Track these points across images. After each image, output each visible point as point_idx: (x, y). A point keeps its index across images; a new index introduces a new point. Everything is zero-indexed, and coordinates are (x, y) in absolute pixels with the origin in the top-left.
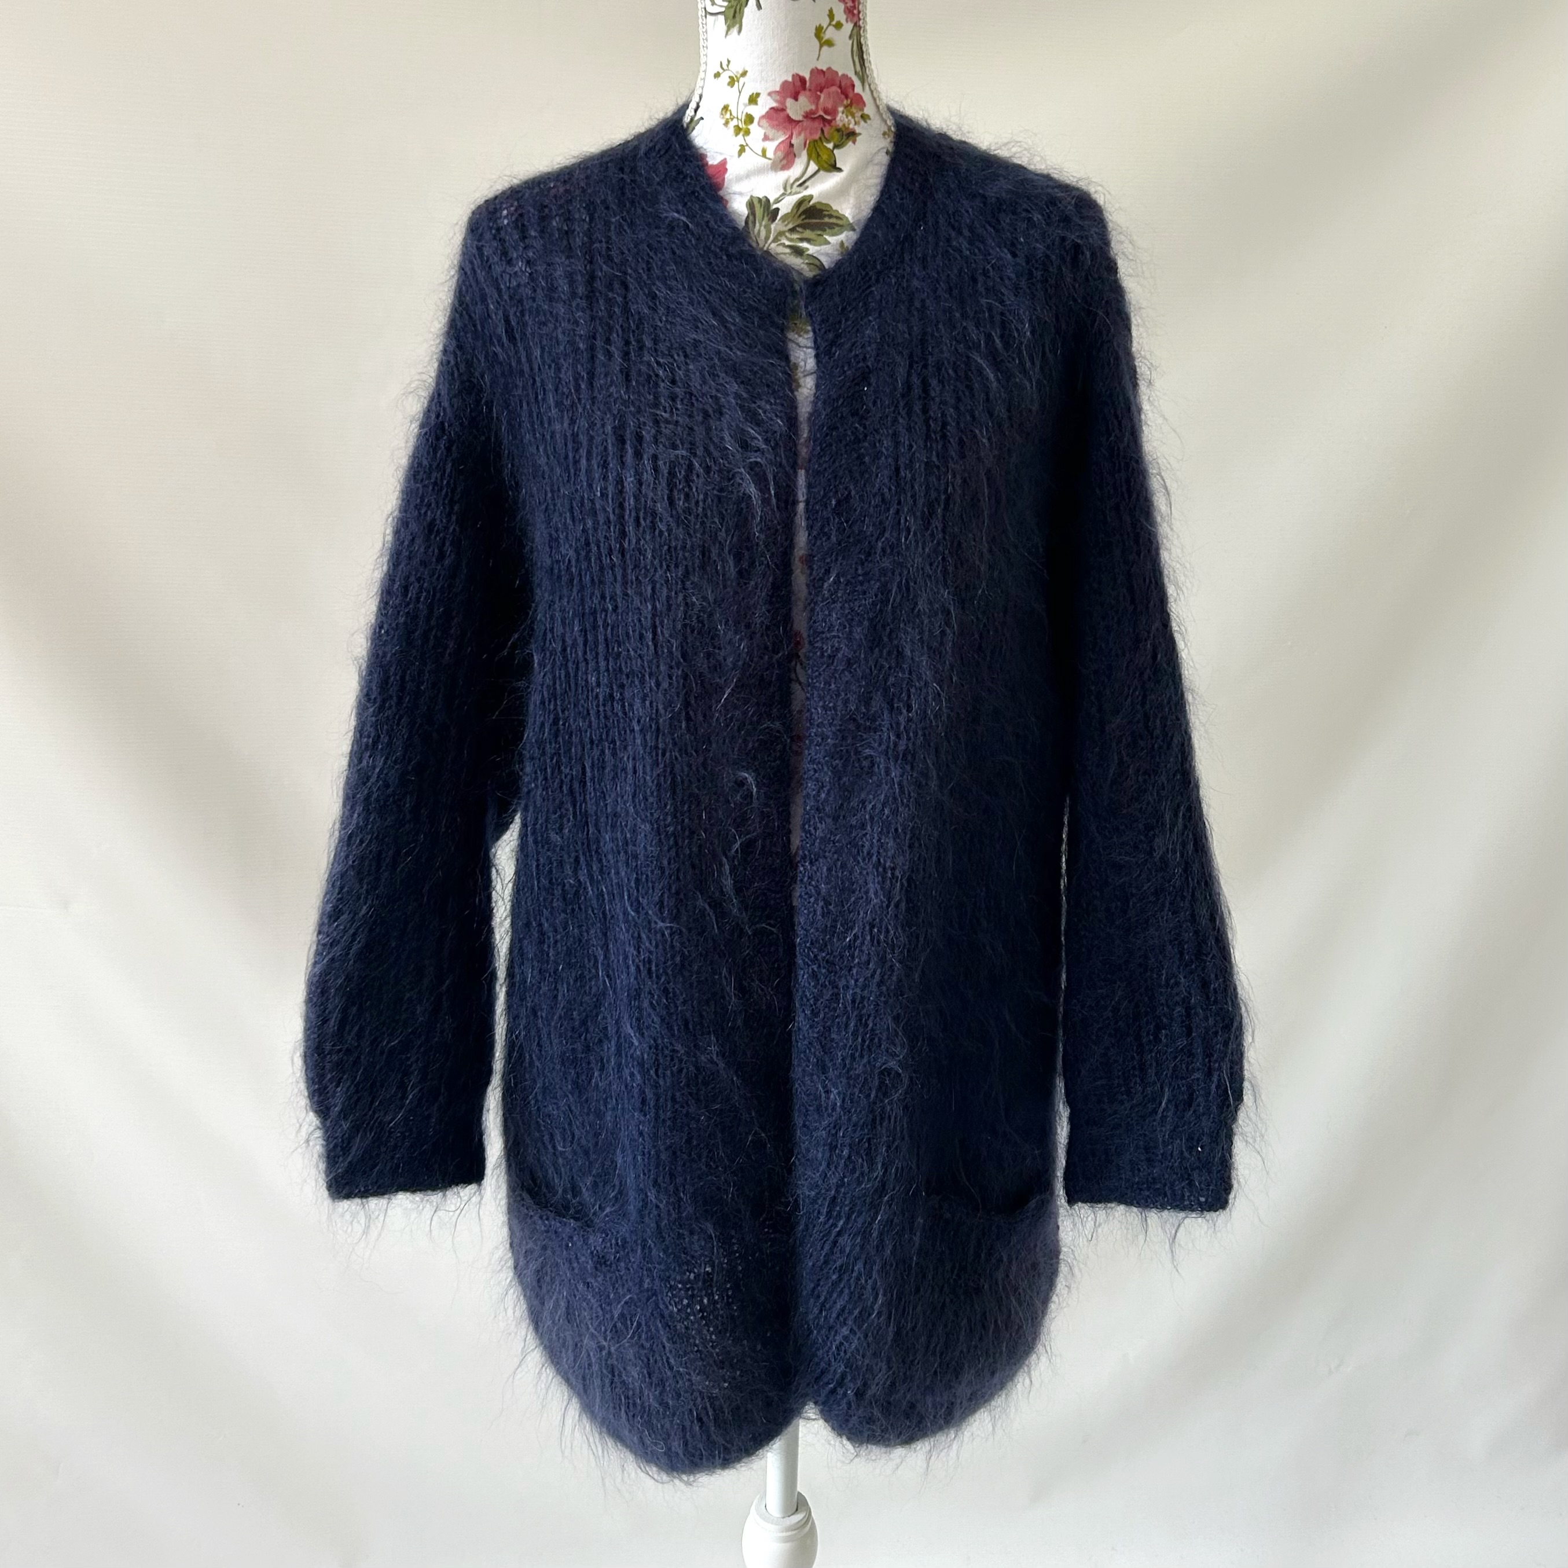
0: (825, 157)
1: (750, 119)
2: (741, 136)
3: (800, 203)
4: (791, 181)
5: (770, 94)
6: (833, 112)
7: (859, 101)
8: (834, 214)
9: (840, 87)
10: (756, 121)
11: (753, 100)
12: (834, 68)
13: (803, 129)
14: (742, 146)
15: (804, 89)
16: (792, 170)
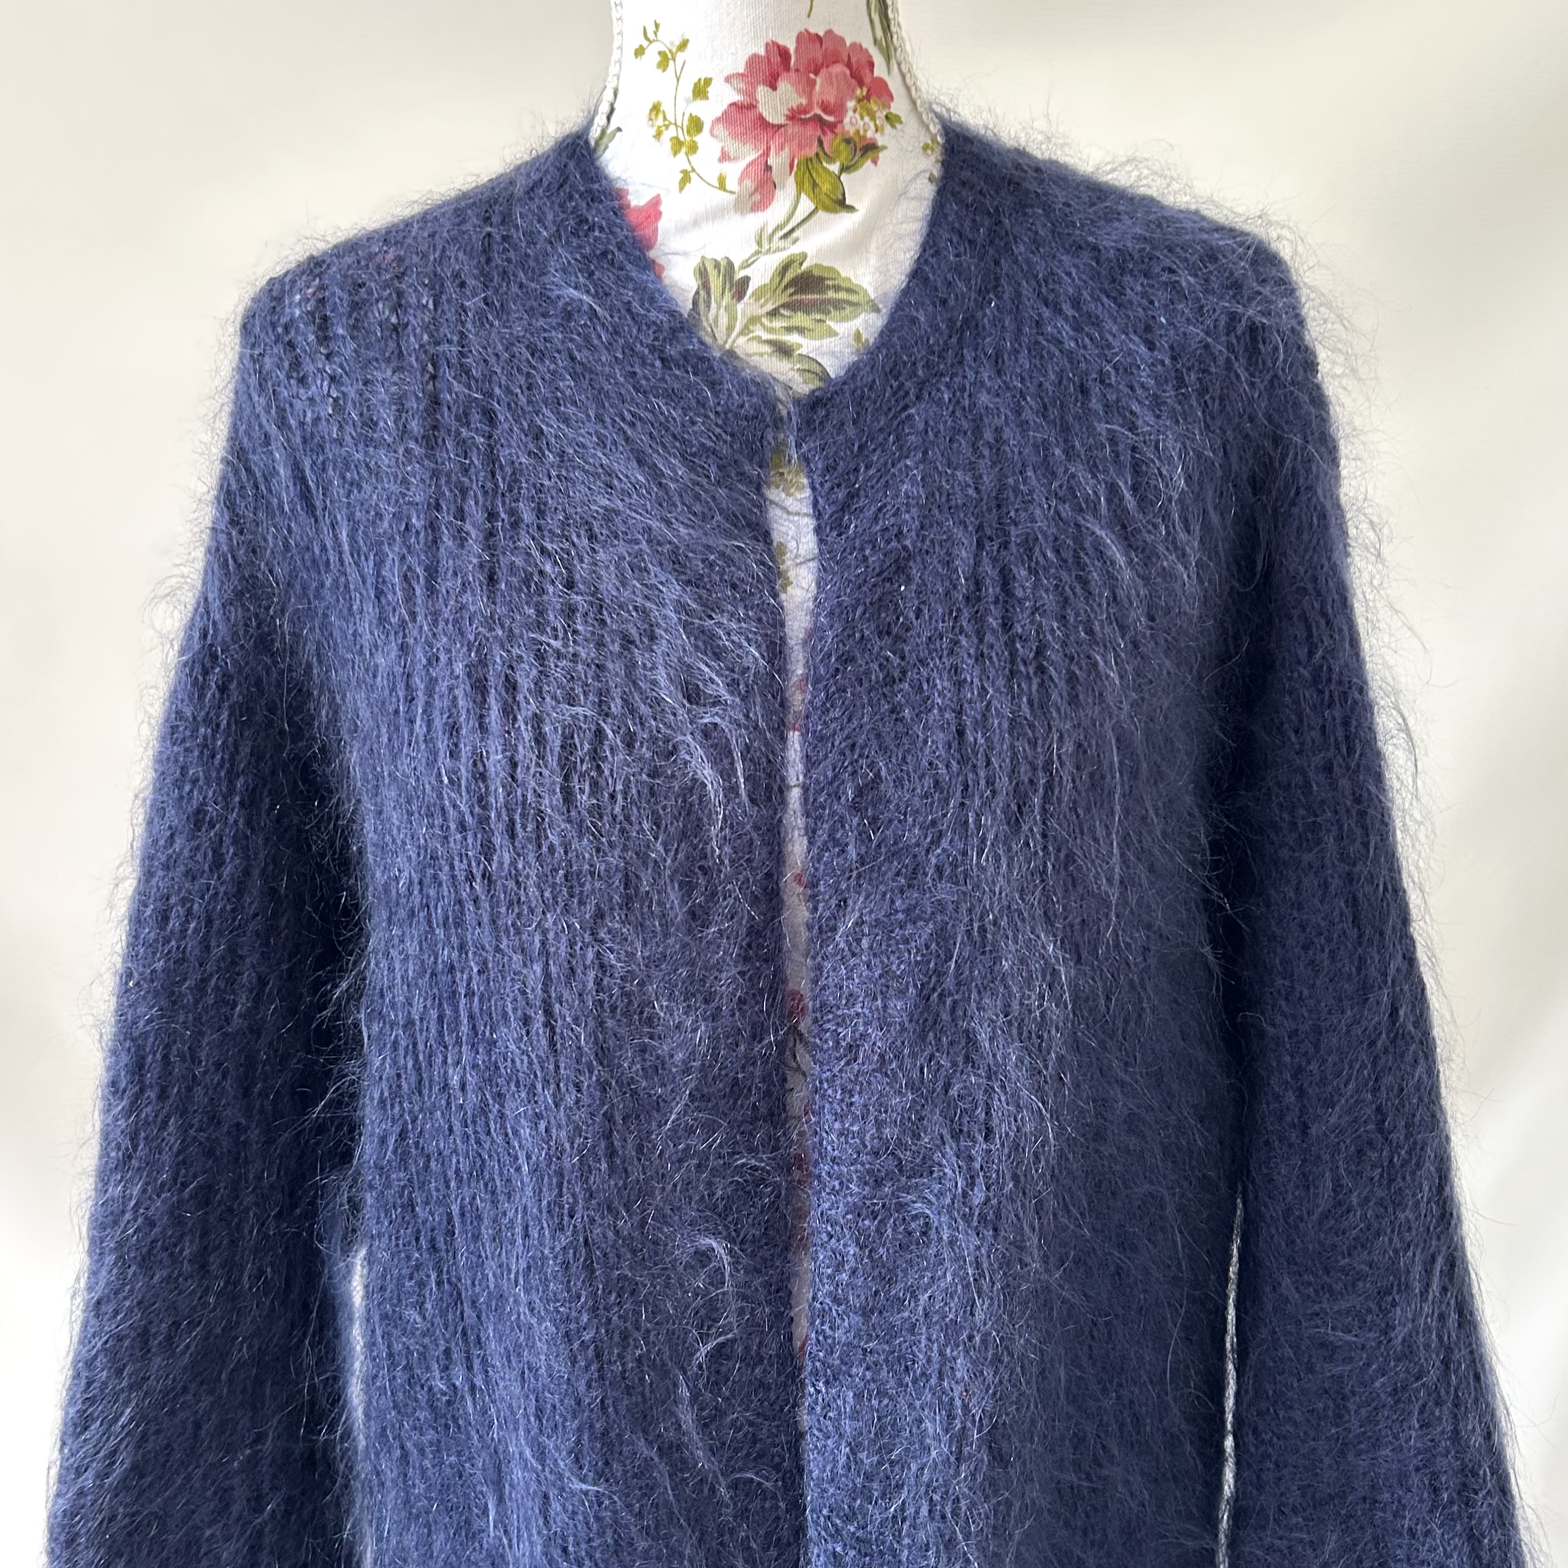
0: (826, 187)
1: (696, 125)
2: (682, 155)
3: (785, 268)
4: (770, 231)
5: (728, 79)
6: (837, 109)
7: (880, 91)
8: (842, 284)
9: (849, 65)
10: (707, 127)
11: (700, 90)
12: (838, 31)
13: (788, 140)
14: (685, 173)
15: (787, 68)
16: (769, 211)
